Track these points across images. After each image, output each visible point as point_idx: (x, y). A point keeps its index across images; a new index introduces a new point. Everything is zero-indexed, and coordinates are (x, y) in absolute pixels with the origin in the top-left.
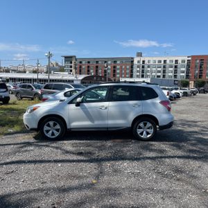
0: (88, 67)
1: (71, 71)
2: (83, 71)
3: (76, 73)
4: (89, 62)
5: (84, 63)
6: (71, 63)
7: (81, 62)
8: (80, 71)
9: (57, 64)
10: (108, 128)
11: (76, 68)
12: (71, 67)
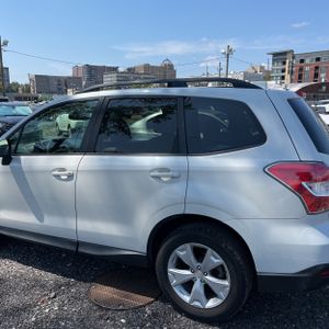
0: (317, 68)
1: (283, 78)
2: (305, 76)
3: (292, 81)
4: (318, 59)
5: (307, 61)
6: (284, 63)
7: (302, 61)
8: (300, 77)
9: (262, 68)
10: (78, 244)
11: (292, 73)
12: (283, 71)
